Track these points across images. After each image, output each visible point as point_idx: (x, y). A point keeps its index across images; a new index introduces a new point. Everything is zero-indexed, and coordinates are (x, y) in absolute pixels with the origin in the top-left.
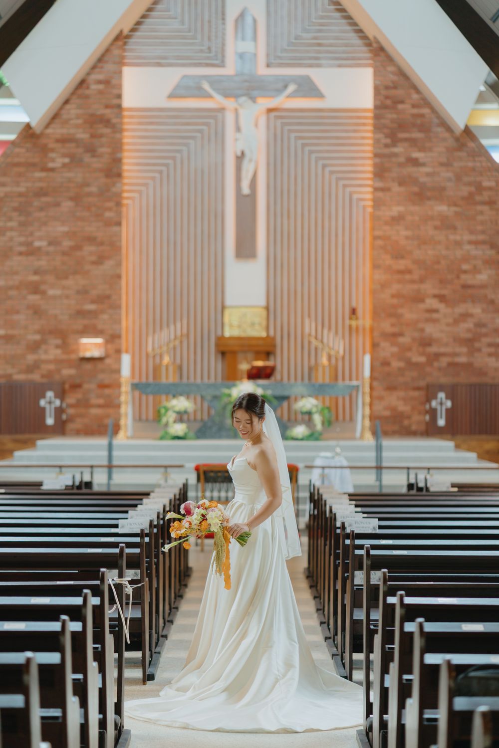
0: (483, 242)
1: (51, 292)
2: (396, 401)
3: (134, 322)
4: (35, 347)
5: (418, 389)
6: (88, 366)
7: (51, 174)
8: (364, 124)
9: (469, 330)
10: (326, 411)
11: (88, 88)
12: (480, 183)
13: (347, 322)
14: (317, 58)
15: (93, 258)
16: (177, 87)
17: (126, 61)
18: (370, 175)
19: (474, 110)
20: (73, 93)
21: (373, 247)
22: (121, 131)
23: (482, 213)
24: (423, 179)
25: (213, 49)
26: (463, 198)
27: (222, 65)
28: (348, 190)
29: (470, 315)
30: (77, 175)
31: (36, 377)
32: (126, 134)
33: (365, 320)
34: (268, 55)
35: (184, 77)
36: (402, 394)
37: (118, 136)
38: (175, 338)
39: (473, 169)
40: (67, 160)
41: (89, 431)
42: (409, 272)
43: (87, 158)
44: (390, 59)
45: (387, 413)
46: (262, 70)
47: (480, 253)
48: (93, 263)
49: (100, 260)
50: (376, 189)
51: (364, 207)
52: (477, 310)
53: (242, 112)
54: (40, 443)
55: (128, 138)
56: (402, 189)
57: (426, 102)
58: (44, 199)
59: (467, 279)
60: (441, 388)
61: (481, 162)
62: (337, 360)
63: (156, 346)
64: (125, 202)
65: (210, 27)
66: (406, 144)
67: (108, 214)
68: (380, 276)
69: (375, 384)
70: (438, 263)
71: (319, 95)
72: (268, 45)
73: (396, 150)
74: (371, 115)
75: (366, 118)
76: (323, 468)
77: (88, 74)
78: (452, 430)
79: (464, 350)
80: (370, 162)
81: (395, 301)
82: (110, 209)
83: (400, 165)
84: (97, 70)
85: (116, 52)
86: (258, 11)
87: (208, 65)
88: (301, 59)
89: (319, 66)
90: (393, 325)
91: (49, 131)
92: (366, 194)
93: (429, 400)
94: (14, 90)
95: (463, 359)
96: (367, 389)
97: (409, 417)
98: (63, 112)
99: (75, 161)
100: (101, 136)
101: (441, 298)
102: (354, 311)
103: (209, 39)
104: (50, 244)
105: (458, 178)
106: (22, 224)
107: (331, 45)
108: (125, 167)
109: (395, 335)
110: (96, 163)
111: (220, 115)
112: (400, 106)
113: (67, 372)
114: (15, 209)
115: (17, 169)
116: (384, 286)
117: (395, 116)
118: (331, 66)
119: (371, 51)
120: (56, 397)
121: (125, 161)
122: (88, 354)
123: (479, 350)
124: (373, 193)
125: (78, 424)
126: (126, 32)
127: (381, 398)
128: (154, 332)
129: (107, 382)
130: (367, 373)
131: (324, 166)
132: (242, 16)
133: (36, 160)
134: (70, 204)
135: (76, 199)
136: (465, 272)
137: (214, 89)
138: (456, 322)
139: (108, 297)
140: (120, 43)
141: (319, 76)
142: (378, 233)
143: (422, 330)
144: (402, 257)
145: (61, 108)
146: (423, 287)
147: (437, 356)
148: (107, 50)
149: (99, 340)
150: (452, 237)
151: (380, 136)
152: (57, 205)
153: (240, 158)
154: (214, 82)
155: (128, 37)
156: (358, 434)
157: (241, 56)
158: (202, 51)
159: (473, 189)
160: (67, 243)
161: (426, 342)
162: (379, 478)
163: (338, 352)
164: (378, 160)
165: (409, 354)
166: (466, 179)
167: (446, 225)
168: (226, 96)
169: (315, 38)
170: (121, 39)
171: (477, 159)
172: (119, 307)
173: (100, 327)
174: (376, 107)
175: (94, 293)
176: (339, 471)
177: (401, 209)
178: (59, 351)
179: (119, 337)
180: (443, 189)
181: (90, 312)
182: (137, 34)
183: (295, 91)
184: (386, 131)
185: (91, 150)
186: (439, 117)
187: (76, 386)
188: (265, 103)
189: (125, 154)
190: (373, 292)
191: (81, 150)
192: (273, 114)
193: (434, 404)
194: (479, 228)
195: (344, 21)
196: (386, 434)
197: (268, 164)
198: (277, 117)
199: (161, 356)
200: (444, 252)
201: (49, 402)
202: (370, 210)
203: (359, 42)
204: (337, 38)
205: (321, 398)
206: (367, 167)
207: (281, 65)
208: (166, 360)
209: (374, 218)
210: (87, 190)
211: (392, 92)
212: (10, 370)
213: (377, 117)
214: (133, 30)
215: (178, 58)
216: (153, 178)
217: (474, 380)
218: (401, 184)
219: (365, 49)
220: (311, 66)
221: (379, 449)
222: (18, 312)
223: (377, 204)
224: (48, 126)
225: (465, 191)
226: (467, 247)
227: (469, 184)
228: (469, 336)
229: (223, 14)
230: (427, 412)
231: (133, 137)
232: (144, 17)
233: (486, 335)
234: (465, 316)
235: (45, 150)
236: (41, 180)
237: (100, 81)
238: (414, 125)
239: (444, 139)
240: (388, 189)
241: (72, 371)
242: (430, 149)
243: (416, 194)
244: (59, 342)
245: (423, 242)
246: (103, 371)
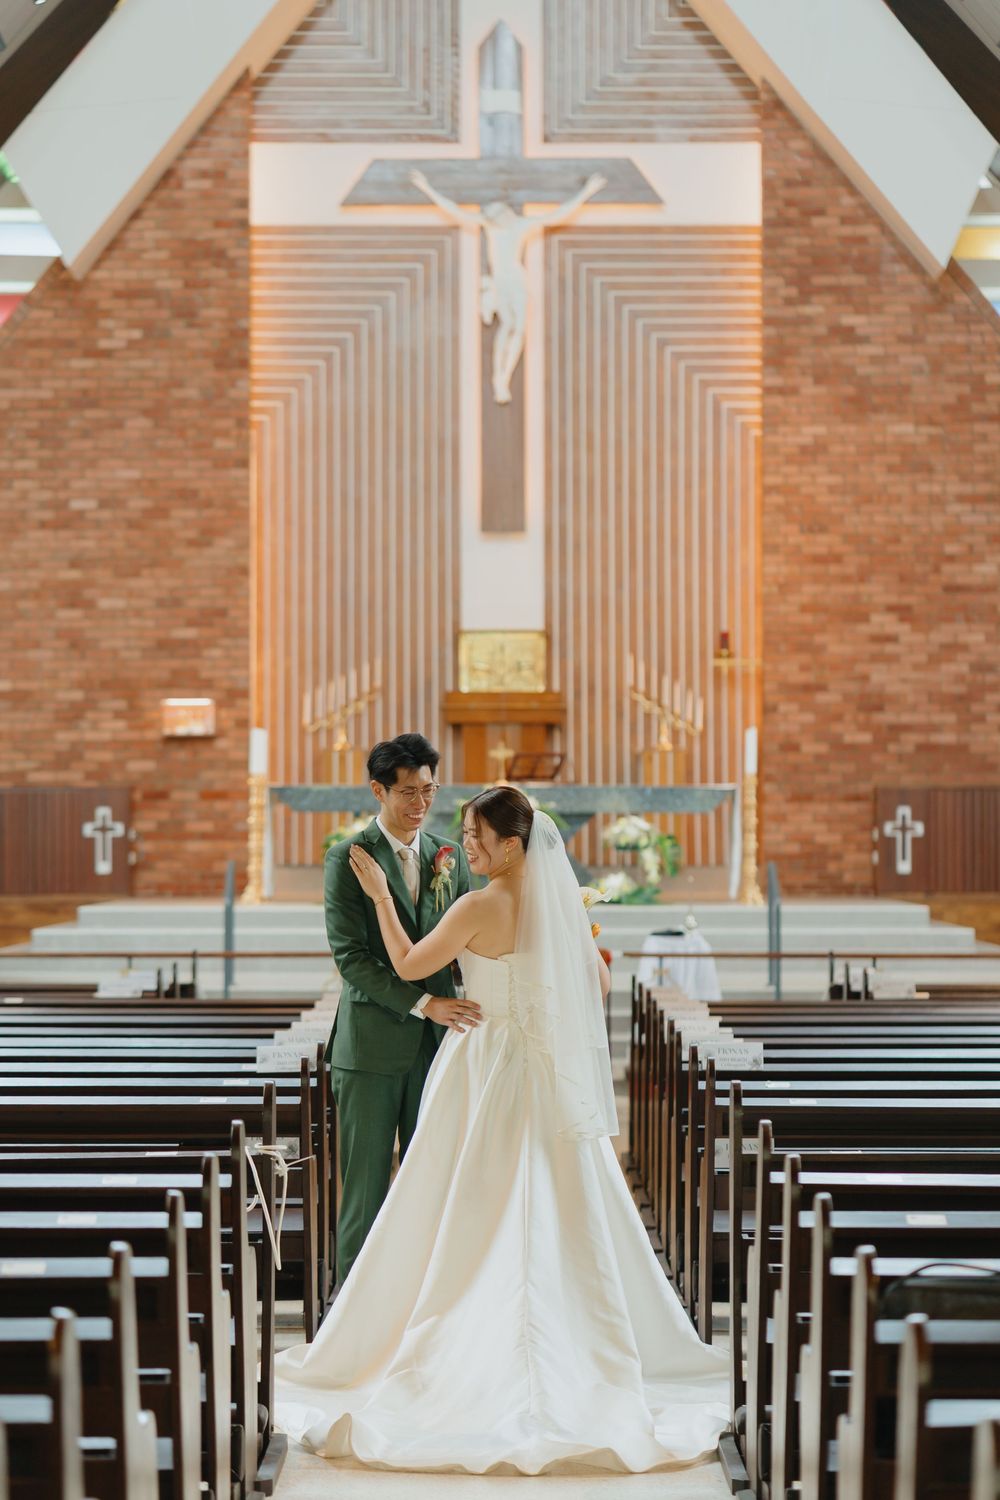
0: (987, 498)
1: (105, 603)
2: (811, 823)
3: (274, 664)
4: (72, 715)
5: (857, 798)
6: (182, 754)
7: (105, 363)
8: (744, 258)
9: (960, 679)
10: (668, 843)
11: (180, 186)
12: (981, 377)
13: (711, 662)
14: (648, 124)
15: (192, 534)
16: (362, 182)
17: (256, 131)
18: (757, 362)
19: (966, 227)
20: (149, 198)
21: (763, 509)
22: (248, 273)
23: (984, 438)
24: (862, 370)
25: (435, 107)
26: (947, 408)
27: (453, 138)
28: (711, 391)
29: (964, 648)
30: (158, 364)
31: (75, 777)
32: (256, 279)
33: (748, 658)
34: (546, 118)
35: (377, 162)
36: (823, 809)
37: (240, 283)
38: (359, 699)
39: (967, 349)
40: (137, 334)
41: (182, 889)
42: (838, 559)
43: (178, 330)
44: (795, 125)
45: (794, 848)
46: (535, 149)
47: (979, 519)
48: (191, 543)
49: (205, 537)
50: (768, 391)
51: (745, 427)
52: (976, 637)
53: (493, 233)
54: (84, 910)
55: (261, 288)
56: (822, 390)
57: (869, 212)
58: (90, 414)
59: (954, 573)
60: (904, 797)
61: (982, 334)
62: (690, 738)
63: (320, 713)
64: (255, 418)
65: (428, 60)
66: (829, 299)
67: (221, 444)
68: (778, 568)
69: (768, 788)
70: (896, 540)
71: (652, 199)
72: (546, 96)
73: (807, 310)
74: (756, 238)
75: (747, 244)
76: (661, 956)
77: (180, 158)
78: (926, 884)
79: (950, 718)
80: (756, 335)
81: (808, 619)
82: (225, 434)
83: (818, 340)
84: (197, 151)
85: (236, 113)
86: (526, 28)
87: (423, 139)
88: (614, 125)
89: (650, 139)
90: (804, 668)
91: (100, 274)
92: (748, 400)
93: (878, 823)
94: (29, 191)
95: (947, 738)
96: (752, 800)
97: (838, 857)
98: (129, 235)
99: (153, 336)
100: (207, 284)
101: (903, 612)
102: (724, 640)
103: (427, 85)
104: (103, 504)
105: (936, 367)
106: (46, 465)
107: (675, 97)
108: (256, 348)
109: (808, 689)
110: (196, 340)
111: (448, 240)
112: (817, 221)
113: (138, 766)
114: (31, 435)
115: (35, 353)
116: (785, 587)
117: (806, 241)
118: (676, 139)
119: (756, 109)
120: (115, 818)
121: (255, 334)
122: (181, 730)
123: (981, 719)
124: (762, 397)
125: (160, 873)
126: (256, 72)
127: (780, 818)
128: (316, 683)
129: (219, 786)
130: (751, 766)
131: (662, 344)
132: (493, 38)
133: (74, 333)
134: (144, 423)
135: (156, 413)
136: (951, 559)
137: (436, 188)
138: (934, 660)
139: (222, 613)
140: (245, 95)
141: (648, 159)
142: (771, 480)
143: (865, 678)
144: (823, 530)
145: (125, 228)
146: (864, 589)
147: (897, 729)
148: (219, 111)
149: (205, 702)
150: (924, 488)
151: (777, 281)
152: (118, 424)
153: (490, 328)
154: (436, 172)
155: (261, 82)
156: (733, 892)
157: (492, 120)
158: (411, 110)
159: (966, 389)
160: (137, 504)
161: (872, 703)
162: (775, 978)
163: (693, 724)
164: (771, 331)
165: (837, 728)
166: (952, 369)
167: (912, 462)
168: (461, 201)
169: (643, 83)
170: (246, 86)
171: (973, 327)
172: (244, 633)
173: (205, 674)
174: (767, 223)
175: (193, 604)
176: (692, 962)
177: (820, 430)
178: (121, 724)
179: (244, 694)
180: (907, 389)
181: (184, 643)
182: (280, 75)
183: (601, 192)
184: (788, 271)
185: (187, 314)
186: (894, 241)
187: (157, 796)
188: (540, 215)
189: (256, 321)
190: (765, 601)
191: (165, 313)
192: (556, 238)
193: (889, 828)
194: (980, 468)
195: (702, 48)
196: (791, 891)
197: (548, 340)
198: (564, 245)
199: (330, 732)
200: (908, 519)
201: (102, 827)
202: (756, 432)
203: (733, 90)
204: (687, 83)
205: (657, 817)
206: (751, 344)
207: (573, 138)
208: (341, 740)
209: (766, 450)
210: (177, 393)
211: (800, 193)
212: (22, 765)
213: (769, 243)
214: (271, 68)
215: (364, 124)
216: (313, 370)
217: (970, 779)
218: (818, 380)
219: (745, 104)
220: (634, 139)
221: (774, 920)
222: (37, 645)
223: (771, 420)
224: (97, 265)
225: (950, 393)
226: (955, 508)
227: (959, 379)
228: (960, 689)
229: (455, 34)
230: (874, 846)
231: (272, 286)
232: (293, 40)
233: (994, 688)
234: (953, 649)
235: (92, 313)
236: (83, 374)
237: (204, 174)
238: (845, 259)
239: (907, 288)
240: (794, 391)
241: (149, 765)
242: (878, 309)
243: (850, 400)
244: (121, 704)
245: (866, 499)
246: (211, 765)
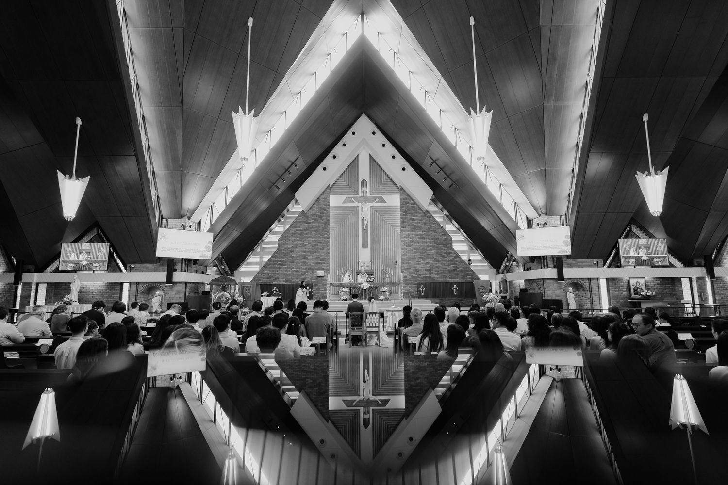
0: (433, 242)
1: (309, 258)
2: (409, 288)
3: (333, 266)
4: (304, 273)
5: (415, 284)
6: (320, 279)
7: (309, 224)
8: (398, 210)
9: (429, 267)
10: (390, 291)
11: (320, 200)
13: (394, 265)
14: (384, 192)
16: (345, 200)
17: (331, 193)
18: (400, 224)
19: (428, 206)
20: (316, 202)
21: (401, 244)
22: (329, 212)
25: (355, 190)
26: (427, 229)
27: (357, 194)
28: (394, 228)
29: (430, 263)
30: (317, 224)
32: (331, 213)
33: (399, 264)
34: (370, 191)
35: (347, 197)
36: (411, 286)
37: (328, 214)
40: (314, 220)
42: (412, 251)
43: (320, 220)
44: (404, 192)
45: (408, 292)
46: (369, 195)
47: (432, 245)
48: (321, 249)
49: (323, 249)
50: (401, 227)
51: (398, 233)
52: (431, 261)
53: (363, 207)
55: (331, 215)
56: (409, 227)
57: (415, 203)
59: (428, 252)
60: (422, 284)
62: (391, 276)
64: (330, 232)
65: (354, 184)
66: (410, 215)
67: (325, 236)
68: (403, 252)
69: (404, 283)
70: (420, 248)
71: (385, 202)
72: (370, 189)
73: (407, 216)
74: (399, 207)
76: (393, 311)
77: (320, 196)
78: (426, 297)
79: (428, 273)
81: (408, 259)
82: (326, 234)
83: (408, 221)
84: (322, 195)
85: (328, 191)
86: (368, 180)
87: (354, 194)
88: (380, 192)
89: (384, 194)
90: (407, 266)
92: (399, 229)
93: (418, 288)
95: (428, 276)
96: (402, 285)
97: (413, 293)
99: (316, 220)
100: (324, 214)
101: (421, 258)
102: (396, 262)
103: (354, 188)
104: (309, 244)
105: (425, 224)
106: (300, 238)
107: (387, 189)
108: (331, 223)
109: (408, 269)
110: (322, 221)
111: (357, 208)
112: (408, 204)
113: (313, 281)
116: (404, 255)
117: (406, 207)
118: (388, 194)
119: (399, 190)
121: (330, 221)
122: (319, 275)
123: (432, 273)
124: (401, 229)
125: (316, 296)
126: (331, 186)
127: (406, 287)
128: (339, 269)
129: (323, 283)
130: (402, 279)
131: (386, 222)
132: (363, 181)
133: (305, 220)
134: (315, 233)
135: (316, 231)
136: (428, 250)
137: (355, 201)
138: (425, 265)
139: (326, 259)
141: (384, 197)
142: (402, 240)
143: (416, 267)
144: (410, 247)
145: (312, 206)
146: (416, 255)
147: (421, 274)
148: (325, 190)
149: (322, 272)
150: (424, 241)
151: (402, 213)
152: (311, 233)
153: (363, 219)
154: (356, 199)
156: (400, 298)
157: (363, 192)
158: (352, 191)
159: (429, 227)
160: (313, 244)
161: (417, 271)
163: (391, 274)
164: (402, 220)
165: (412, 274)
168: (359, 203)
169: (383, 187)
170: (329, 187)
172: (329, 262)
173: (323, 267)
174: (401, 204)
175: (321, 258)
177: (409, 233)
178: (311, 275)
179: (329, 270)
180: (421, 227)
181: (320, 263)
183: (378, 201)
184: (404, 211)
185: (321, 218)
186: (419, 207)
187: (316, 285)
188: (370, 204)
189: (330, 219)
190: (401, 257)
191: (318, 218)
192: (372, 207)
193: (420, 289)
194: (431, 238)
195: (391, 182)
197: (371, 221)
198: (373, 209)
200: (421, 245)
202: (400, 234)
203: (396, 188)
204: (389, 187)
206: (399, 221)
207: (374, 194)
209: (402, 236)
210: (319, 228)
213: (401, 207)
214: (333, 185)
215: (345, 192)
216: (338, 226)
217: (431, 281)
219: (397, 190)
220: (382, 194)
222: (299, 264)
223: (402, 231)
224: (308, 211)
226: (428, 243)
227: (428, 225)
228: (429, 269)
229: (358, 181)
230: (418, 291)
231: (333, 214)
232: (336, 181)
233: (434, 269)
234: (428, 263)
235: (308, 217)
236: (306, 226)
237: (323, 199)
238: (412, 209)
239: (421, 213)
240: (405, 227)
241: (315, 280)
242: (417, 216)
243: (413, 228)
244: (311, 272)
245: (415, 242)
246: (324, 280)
